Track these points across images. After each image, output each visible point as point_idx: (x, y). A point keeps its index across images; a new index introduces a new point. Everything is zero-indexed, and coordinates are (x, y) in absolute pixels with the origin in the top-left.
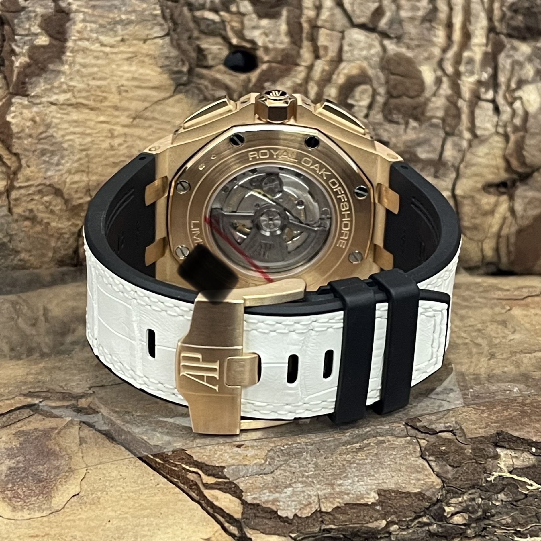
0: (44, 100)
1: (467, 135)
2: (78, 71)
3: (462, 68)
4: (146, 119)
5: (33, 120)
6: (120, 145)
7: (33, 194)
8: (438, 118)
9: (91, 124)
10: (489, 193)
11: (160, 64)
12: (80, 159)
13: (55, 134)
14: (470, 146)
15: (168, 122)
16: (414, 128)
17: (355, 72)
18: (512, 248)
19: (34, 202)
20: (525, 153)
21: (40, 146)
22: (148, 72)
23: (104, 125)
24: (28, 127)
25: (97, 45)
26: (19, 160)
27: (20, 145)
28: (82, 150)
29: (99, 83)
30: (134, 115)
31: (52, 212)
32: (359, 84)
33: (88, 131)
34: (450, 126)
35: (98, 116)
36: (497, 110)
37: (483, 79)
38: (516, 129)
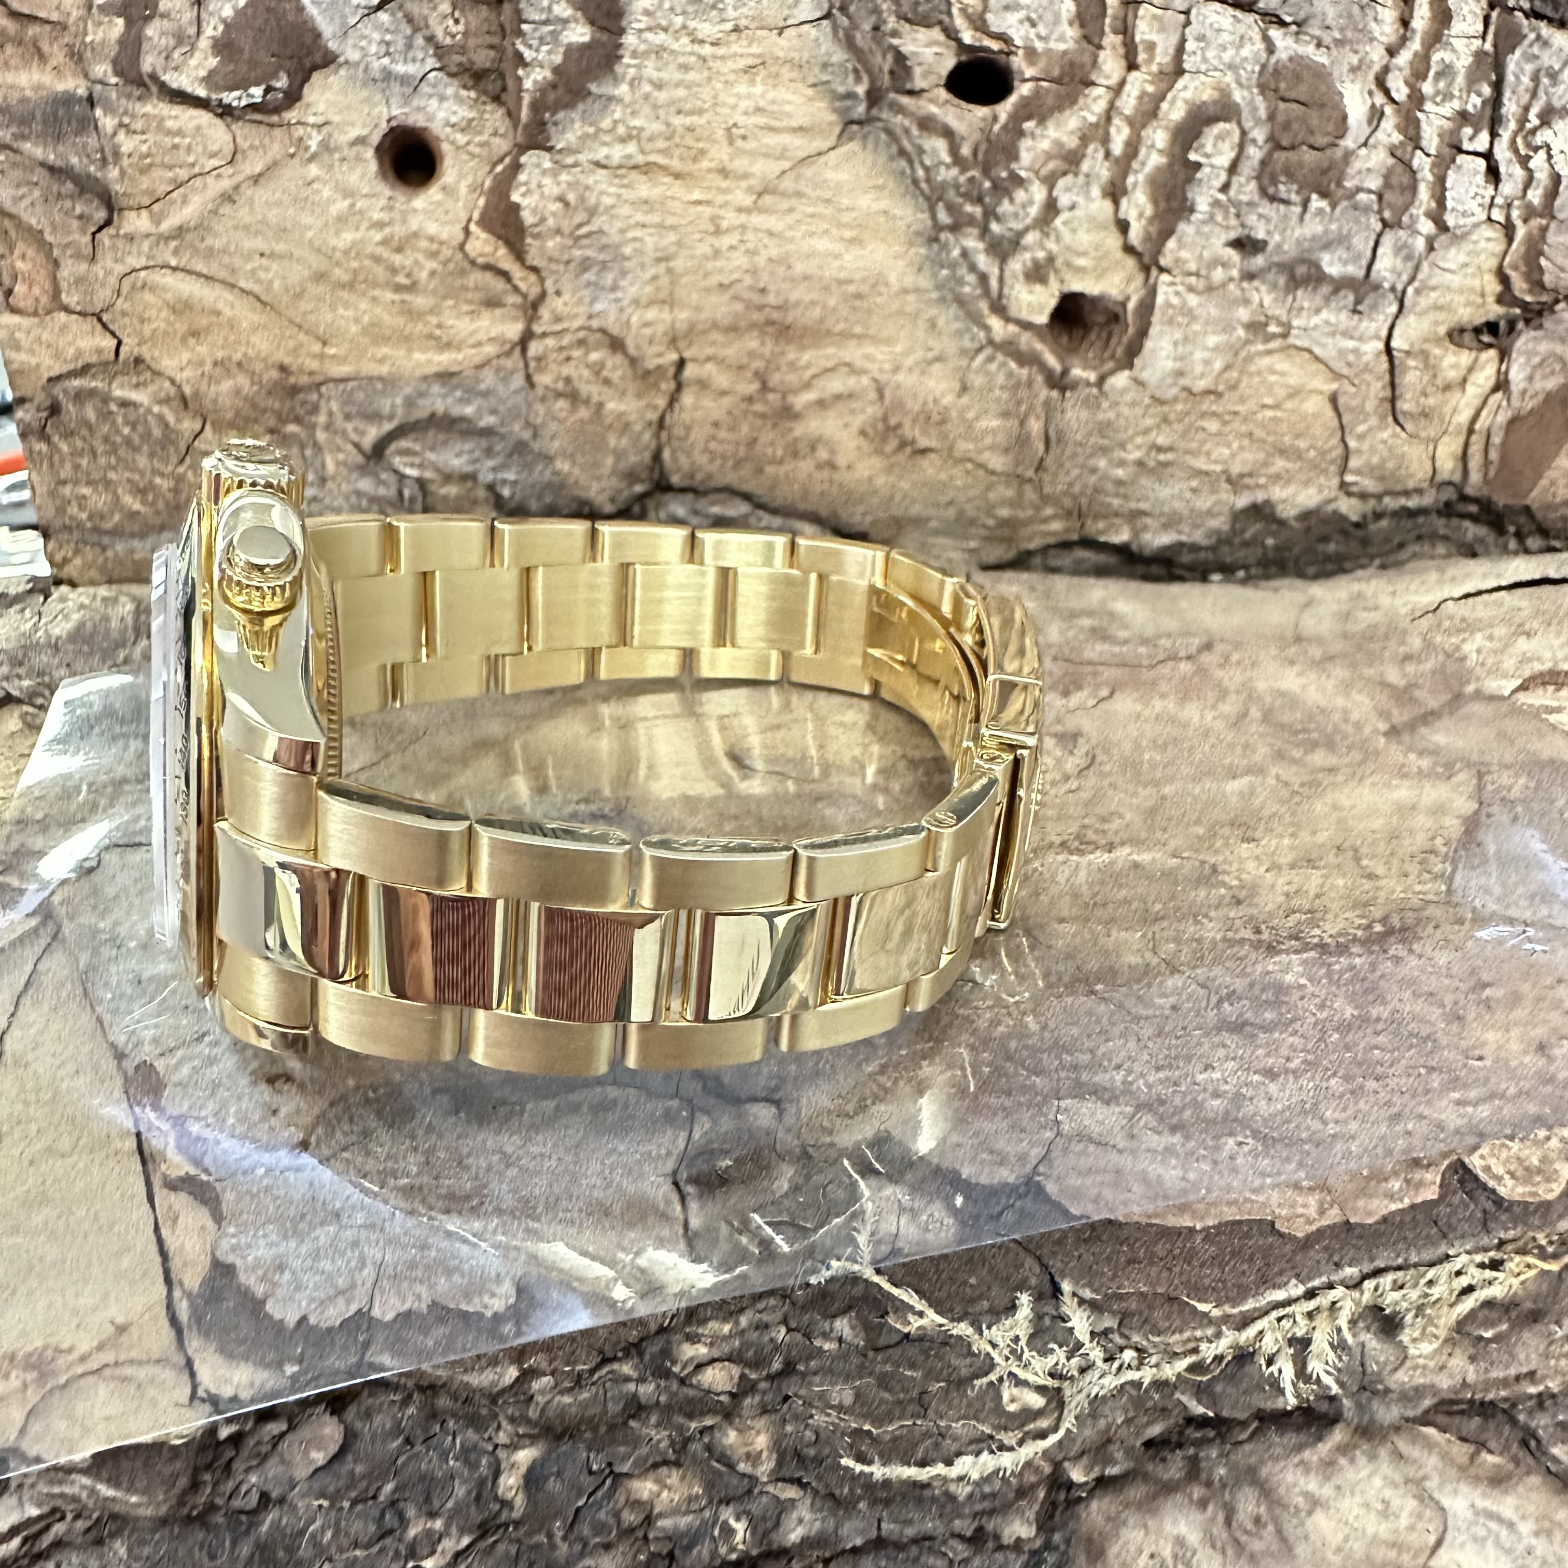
0: (581, 158)
1: (1427, 227)
2: (647, 97)
3: (1427, 88)
4: (784, 195)
5: (561, 199)
6: (732, 248)
7: (570, 347)
8: (1370, 191)
9: (675, 206)
10: (1460, 345)
11: (811, 80)
12: (655, 278)
13: (606, 228)
14: (1431, 248)
15: (828, 201)
16: (1320, 211)
17: (1207, 95)
18: (1494, 455)
19: (573, 363)
20: (1543, 262)
21: (577, 253)
22: (789, 96)
23: (700, 208)
24: (554, 214)
25: (685, 40)
26: (542, 280)
27: (542, 248)
28: (659, 260)
29: (688, 121)
30: (759, 189)
31: (607, 382)
32: (1212, 120)
33: (670, 221)
34: (1391, 206)
35: (690, 190)
36: (1493, 174)
37: (1470, 108)
38: (1529, 213)
